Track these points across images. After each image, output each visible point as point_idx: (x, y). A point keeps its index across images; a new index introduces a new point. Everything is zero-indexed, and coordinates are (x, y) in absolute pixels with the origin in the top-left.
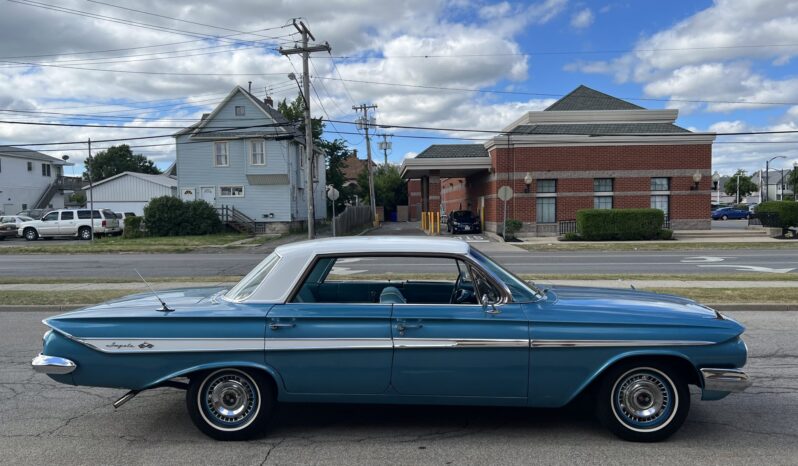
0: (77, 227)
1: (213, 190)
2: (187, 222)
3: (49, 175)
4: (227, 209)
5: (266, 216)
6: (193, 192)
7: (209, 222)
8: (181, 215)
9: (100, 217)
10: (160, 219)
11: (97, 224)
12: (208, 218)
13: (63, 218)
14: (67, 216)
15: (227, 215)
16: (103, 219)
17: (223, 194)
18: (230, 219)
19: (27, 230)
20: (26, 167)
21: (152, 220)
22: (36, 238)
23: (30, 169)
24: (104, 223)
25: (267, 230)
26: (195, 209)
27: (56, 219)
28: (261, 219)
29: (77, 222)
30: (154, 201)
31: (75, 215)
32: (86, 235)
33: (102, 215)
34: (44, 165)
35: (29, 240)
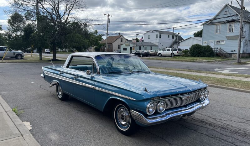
0: (170, 53)
1: (214, 42)
2: (202, 52)
3: (174, 38)
4: (217, 48)
5: (232, 51)
6: (207, 43)
7: (209, 53)
8: (200, 50)
9: (176, 50)
10: (193, 51)
11: (175, 52)
12: (209, 51)
13: (168, 51)
14: (169, 50)
15: (217, 50)
16: (177, 51)
17: (217, 43)
18: (218, 52)
19: (160, 53)
20: (168, 36)
21: (191, 51)
22: (161, 56)
23: (169, 37)
24: (177, 52)
25: (232, 57)
26: (205, 48)
27: (166, 51)
28: (230, 52)
29: (171, 52)
30: (193, 46)
31: (171, 50)
32: (173, 55)
33: (177, 50)
34: (172, 36)
35: (159, 56)
